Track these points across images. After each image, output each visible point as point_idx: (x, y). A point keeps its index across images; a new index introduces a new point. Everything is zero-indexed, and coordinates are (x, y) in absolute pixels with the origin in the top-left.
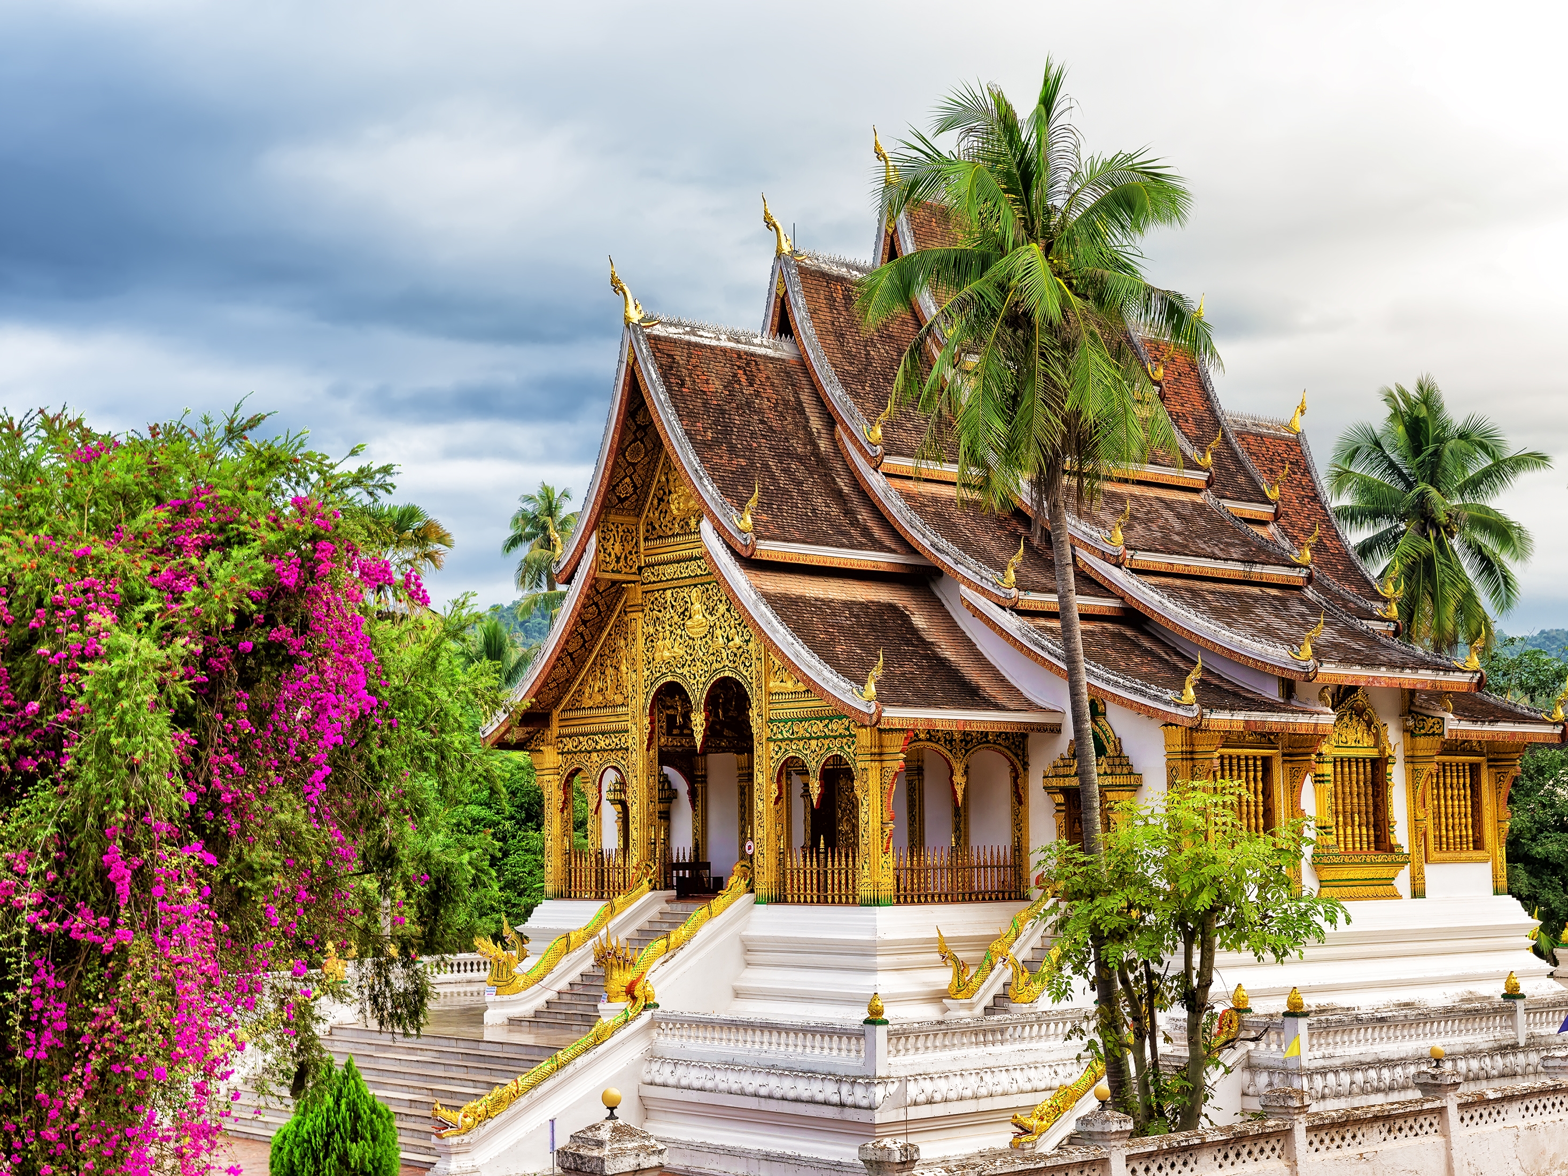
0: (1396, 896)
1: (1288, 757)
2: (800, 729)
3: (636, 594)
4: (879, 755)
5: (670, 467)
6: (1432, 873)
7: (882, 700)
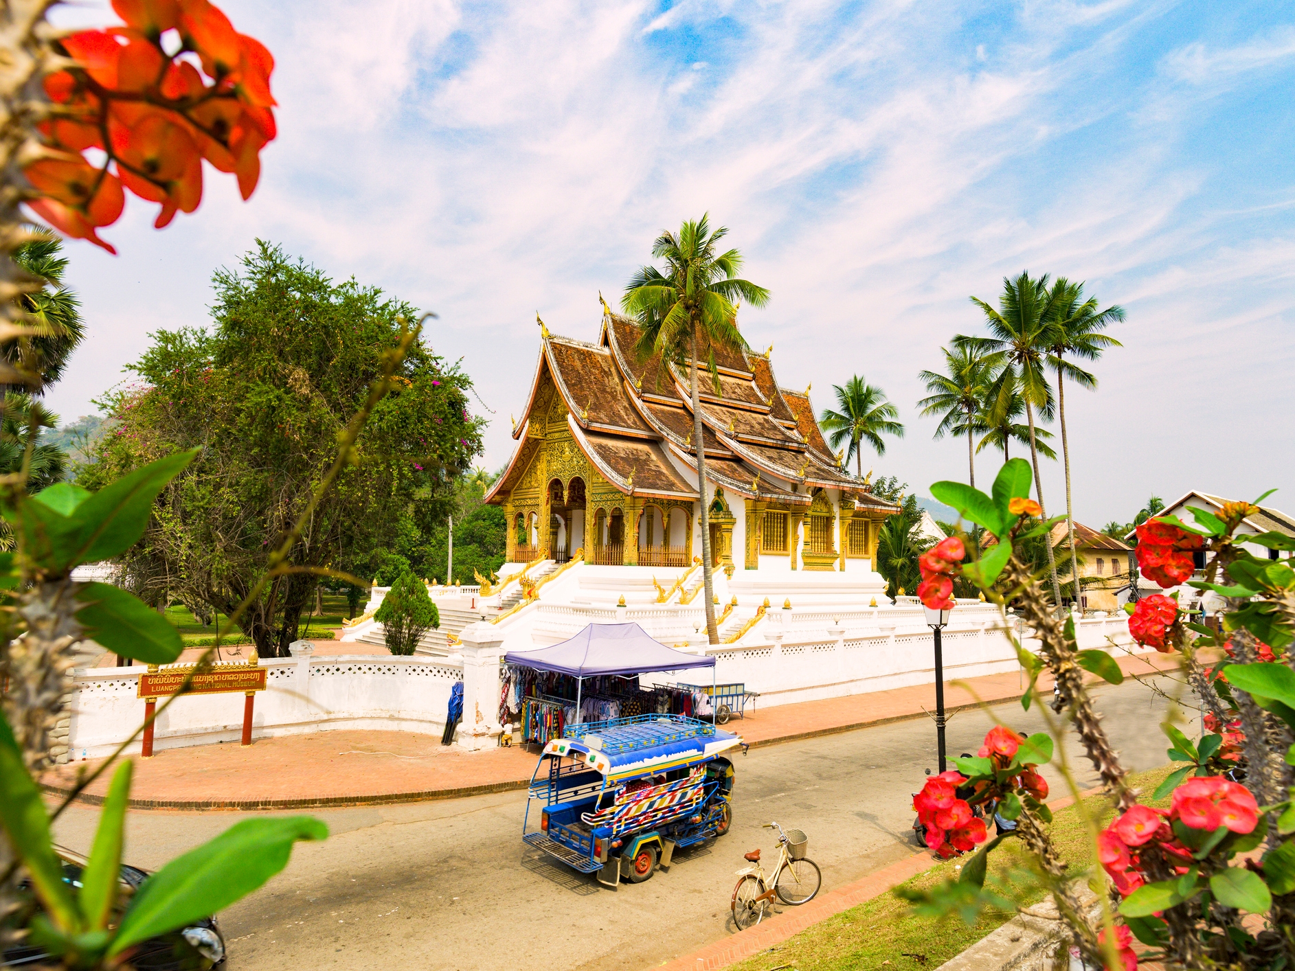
0: (833, 570)
1: (794, 514)
2: (604, 497)
3: (544, 445)
4: (633, 508)
5: (558, 395)
6: (847, 562)
7: (635, 484)
